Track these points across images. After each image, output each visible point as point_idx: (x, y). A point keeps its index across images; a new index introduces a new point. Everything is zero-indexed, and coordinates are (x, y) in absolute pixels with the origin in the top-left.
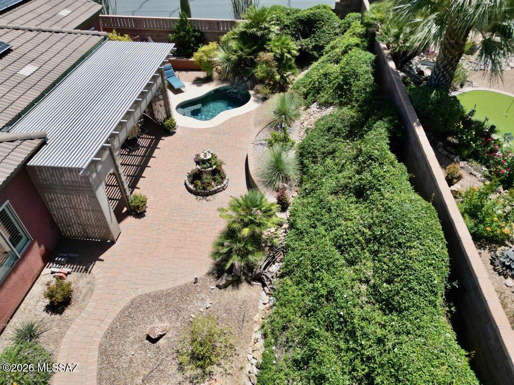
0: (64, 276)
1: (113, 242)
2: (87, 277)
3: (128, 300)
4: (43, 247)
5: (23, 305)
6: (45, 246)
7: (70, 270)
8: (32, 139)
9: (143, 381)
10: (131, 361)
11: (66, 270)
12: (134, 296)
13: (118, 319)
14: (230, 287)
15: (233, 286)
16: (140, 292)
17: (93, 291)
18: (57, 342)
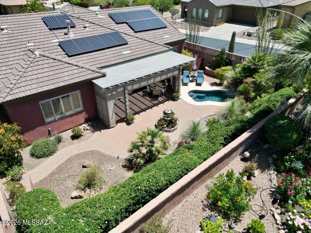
0: (86, 130)
1: (110, 128)
2: (91, 134)
3: (93, 149)
4: (87, 116)
5: (68, 131)
6: (88, 116)
7: (89, 128)
8: (100, 73)
9: (67, 176)
10: (71, 168)
11: (88, 128)
12: (96, 149)
13: (83, 153)
14: (126, 169)
15: (127, 169)
16: (99, 149)
17: (88, 139)
18: (63, 147)
